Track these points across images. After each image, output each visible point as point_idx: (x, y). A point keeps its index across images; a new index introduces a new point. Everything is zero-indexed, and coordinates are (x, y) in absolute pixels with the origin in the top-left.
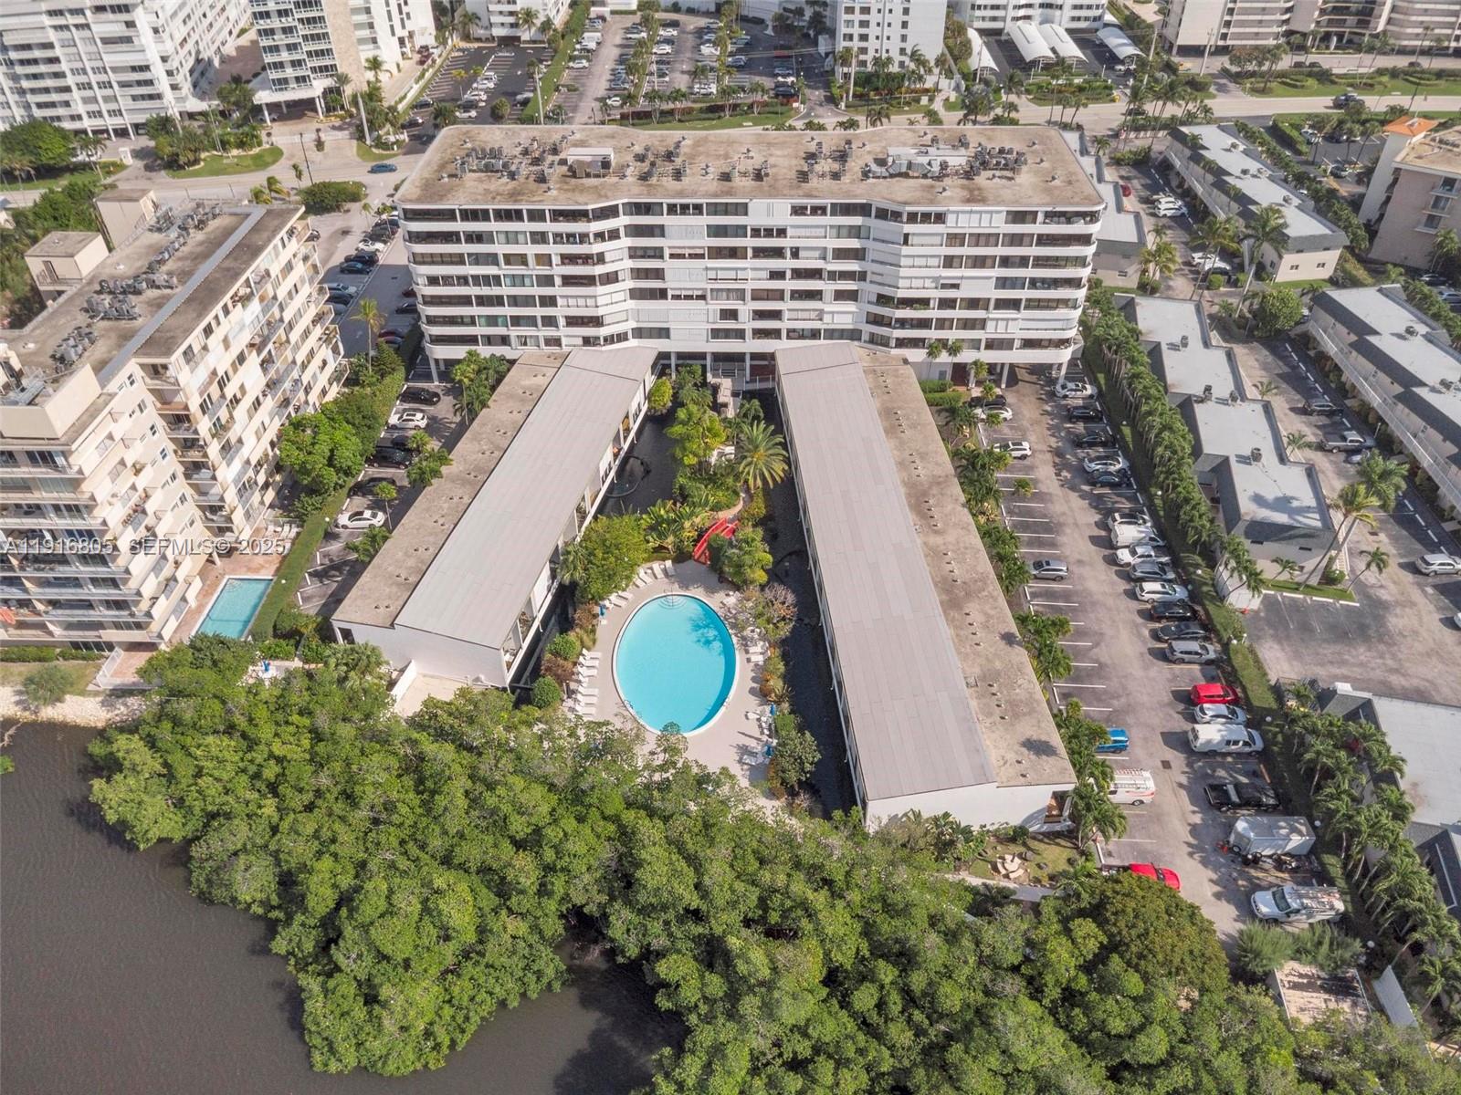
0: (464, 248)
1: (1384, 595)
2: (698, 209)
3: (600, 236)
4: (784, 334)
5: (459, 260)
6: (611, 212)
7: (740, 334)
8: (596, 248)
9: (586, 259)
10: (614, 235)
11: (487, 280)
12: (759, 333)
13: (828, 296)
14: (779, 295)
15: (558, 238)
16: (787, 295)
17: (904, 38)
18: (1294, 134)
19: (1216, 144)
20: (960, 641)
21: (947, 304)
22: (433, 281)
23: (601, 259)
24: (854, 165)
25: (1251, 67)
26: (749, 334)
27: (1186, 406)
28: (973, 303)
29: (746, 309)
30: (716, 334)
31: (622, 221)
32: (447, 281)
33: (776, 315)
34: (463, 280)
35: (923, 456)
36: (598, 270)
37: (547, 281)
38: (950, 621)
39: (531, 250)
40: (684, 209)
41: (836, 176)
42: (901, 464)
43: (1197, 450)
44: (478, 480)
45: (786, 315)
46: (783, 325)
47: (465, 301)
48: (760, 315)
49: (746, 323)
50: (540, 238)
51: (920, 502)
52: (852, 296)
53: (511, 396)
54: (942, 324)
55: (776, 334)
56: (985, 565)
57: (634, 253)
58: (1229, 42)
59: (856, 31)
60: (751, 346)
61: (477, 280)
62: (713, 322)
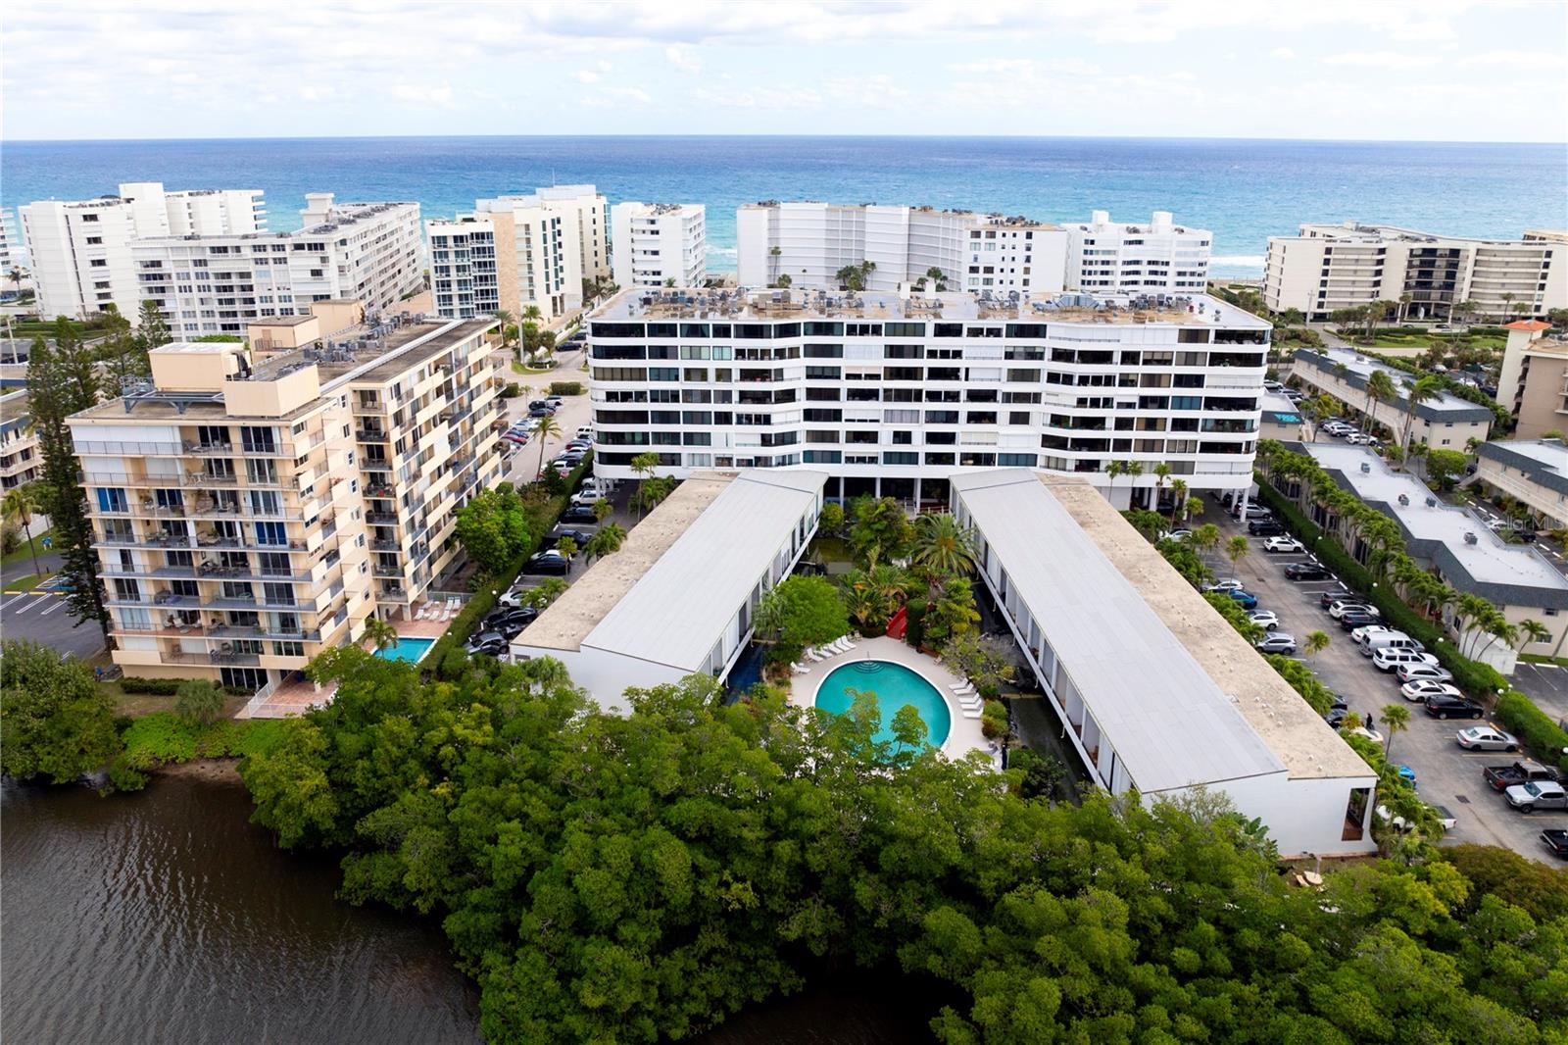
0: (647, 363)
2: (876, 330)
3: (780, 353)
4: (957, 459)
5: (639, 374)
6: (793, 330)
7: (911, 458)
8: (776, 364)
9: (763, 375)
10: (793, 353)
11: (665, 396)
12: (932, 458)
13: (1003, 418)
15: (740, 353)
16: (962, 418)
20: (1207, 669)
21: (1123, 424)
23: (779, 374)
24: (1024, 305)
26: (922, 458)
27: (1387, 511)
28: (1150, 424)
29: (919, 431)
30: (890, 458)
31: (800, 341)
32: (626, 396)
33: (949, 438)
34: (640, 396)
36: (775, 387)
37: (725, 396)
39: (712, 365)
40: (864, 329)
41: (1007, 310)
43: (1407, 537)
45: (959, 439)
46: (956, 449)
47: (640, 417)
48: (932, 438)
49: (919, 446)
50: (723, 354)
51: (1130, 571)
52: (1027, 418)
54: (1123, 445)
55: (949, 458)
57: (812, 373)
60: (922, 471)
61: (656, 396)
62: (886, 444)
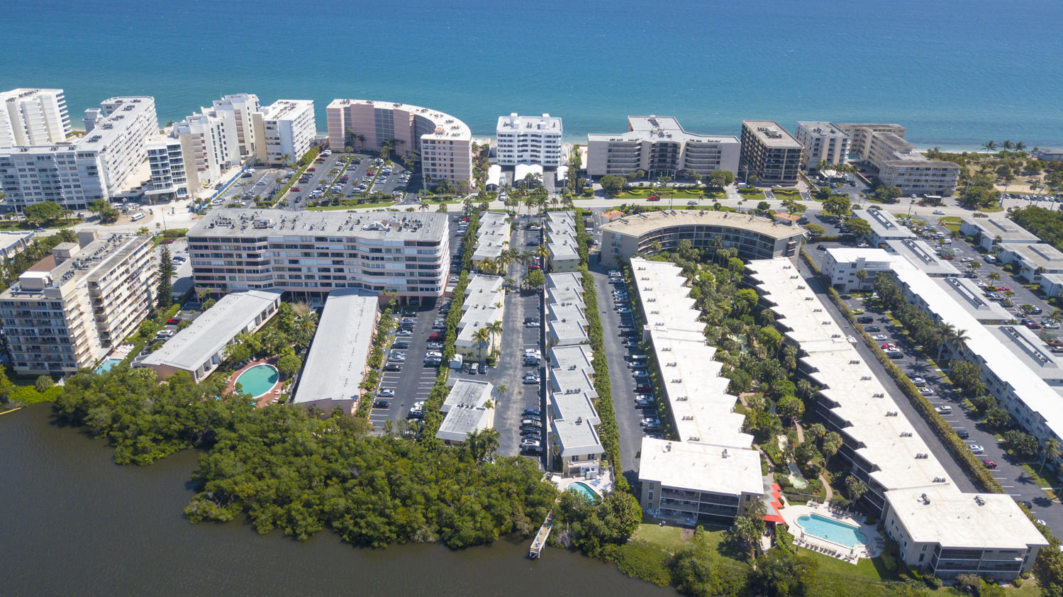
0: (210, 252)
3: (260, 248)
4: (334, 285)
6: (264, 239)
7: (314, 284)
8: (260, 251)
9: (254, 256)
12: (323, 285)
15: (244, 249)
17: (452, 171)
19: (558, 220)
22: (197, 263)
23: (260, 256)
24: (359, 226)
27: (463, 311)
29: (317, 275)
33: (328, 277)
36: (260, 259)
37: (240, 263)
39: (234, 252)
41: (352, 229)
45: (332, 278)
46: (332, 281)
48: (322, 277)
50: (238, 248)
55: (329, 285)
58: (611, 174)
59: (430, 167)
62: (303, 280)
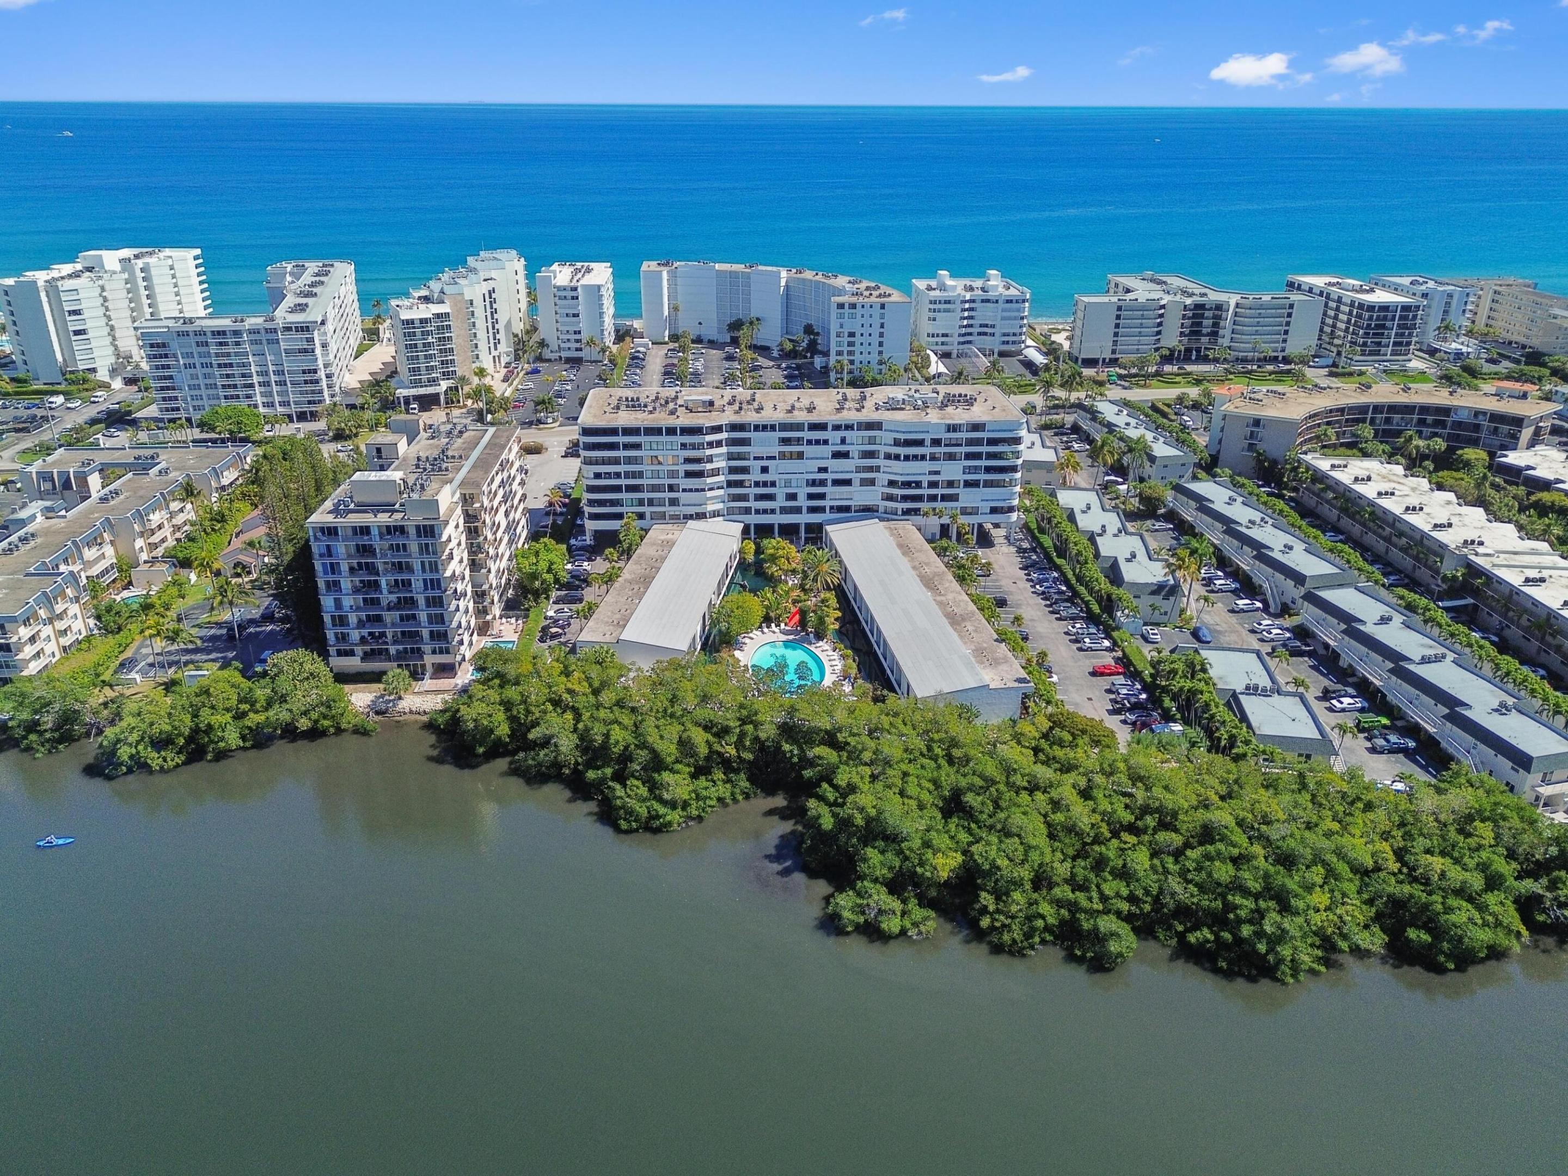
0: (621, 453)
1: (1218, 628)
2: (773, 428)
3: (711, 445)
4: (828, 509)
5: (616, 461)
6: (718, 429)
7: (798, 510)
8: (709, 452)
9: (698, 461)
10: (719, 444)
11: (634, 475)
12: (812, 510)
13: (856, 482)
14: (823, 483)
15: (684, 446)
16: (829, 483)
17: (880, 353)
18: (1166, 409)
19: (1108, 411)
20: (961, 637)
21: (933, 485)
22: (598, 476)
23: (710, 459)
24: (869, 404)
25: (1134, 371)
26: (804, 510)
27: (1092, 538)
28: (951, 484)
29: (803, 492)
30: (784, 510)
31: (724, 436)
32: (608, 475)
33: (822, 496)
34: (618, 475)
35: (927, 564)
36: (709, 466)
37: (674, 474)
38: (955, 630)
40: (765, 428)
41: (858, 410)
42: (914, 568)
43: (1097, 555)
44: (646, 581)
45: (828, 497)
46: (827, 503)
47: (617, 489)
48: (811, 497)
49: (802, 502)
51: (929, 583)
52: (872, 482)
53: (653, 544)
54: (933, 498)
55: (821, 510)
56: (972, 607)
57: (731, 457)
58: (1118, 356)
59: (845, 349)
60: (804, 519)
61: (627, 475)
62: (781, 502)
